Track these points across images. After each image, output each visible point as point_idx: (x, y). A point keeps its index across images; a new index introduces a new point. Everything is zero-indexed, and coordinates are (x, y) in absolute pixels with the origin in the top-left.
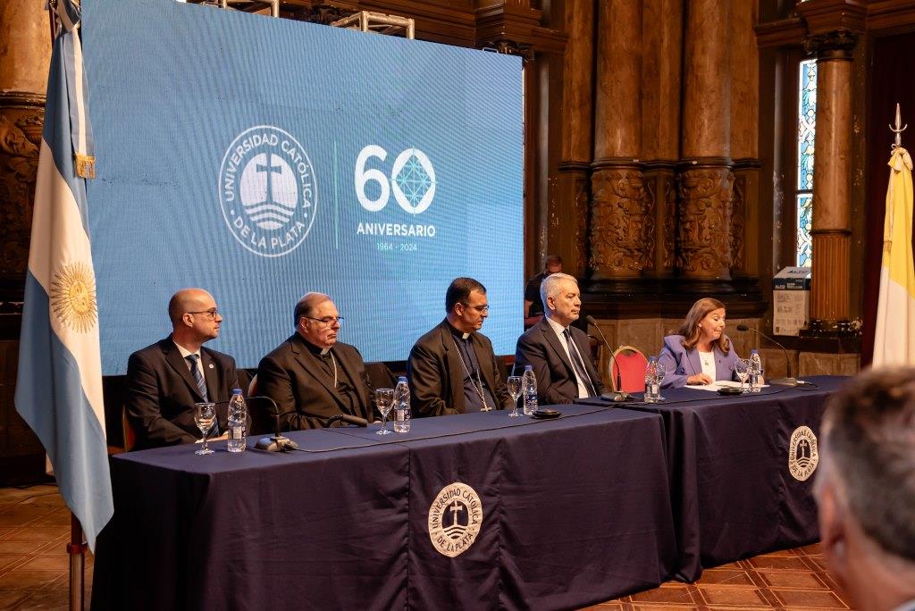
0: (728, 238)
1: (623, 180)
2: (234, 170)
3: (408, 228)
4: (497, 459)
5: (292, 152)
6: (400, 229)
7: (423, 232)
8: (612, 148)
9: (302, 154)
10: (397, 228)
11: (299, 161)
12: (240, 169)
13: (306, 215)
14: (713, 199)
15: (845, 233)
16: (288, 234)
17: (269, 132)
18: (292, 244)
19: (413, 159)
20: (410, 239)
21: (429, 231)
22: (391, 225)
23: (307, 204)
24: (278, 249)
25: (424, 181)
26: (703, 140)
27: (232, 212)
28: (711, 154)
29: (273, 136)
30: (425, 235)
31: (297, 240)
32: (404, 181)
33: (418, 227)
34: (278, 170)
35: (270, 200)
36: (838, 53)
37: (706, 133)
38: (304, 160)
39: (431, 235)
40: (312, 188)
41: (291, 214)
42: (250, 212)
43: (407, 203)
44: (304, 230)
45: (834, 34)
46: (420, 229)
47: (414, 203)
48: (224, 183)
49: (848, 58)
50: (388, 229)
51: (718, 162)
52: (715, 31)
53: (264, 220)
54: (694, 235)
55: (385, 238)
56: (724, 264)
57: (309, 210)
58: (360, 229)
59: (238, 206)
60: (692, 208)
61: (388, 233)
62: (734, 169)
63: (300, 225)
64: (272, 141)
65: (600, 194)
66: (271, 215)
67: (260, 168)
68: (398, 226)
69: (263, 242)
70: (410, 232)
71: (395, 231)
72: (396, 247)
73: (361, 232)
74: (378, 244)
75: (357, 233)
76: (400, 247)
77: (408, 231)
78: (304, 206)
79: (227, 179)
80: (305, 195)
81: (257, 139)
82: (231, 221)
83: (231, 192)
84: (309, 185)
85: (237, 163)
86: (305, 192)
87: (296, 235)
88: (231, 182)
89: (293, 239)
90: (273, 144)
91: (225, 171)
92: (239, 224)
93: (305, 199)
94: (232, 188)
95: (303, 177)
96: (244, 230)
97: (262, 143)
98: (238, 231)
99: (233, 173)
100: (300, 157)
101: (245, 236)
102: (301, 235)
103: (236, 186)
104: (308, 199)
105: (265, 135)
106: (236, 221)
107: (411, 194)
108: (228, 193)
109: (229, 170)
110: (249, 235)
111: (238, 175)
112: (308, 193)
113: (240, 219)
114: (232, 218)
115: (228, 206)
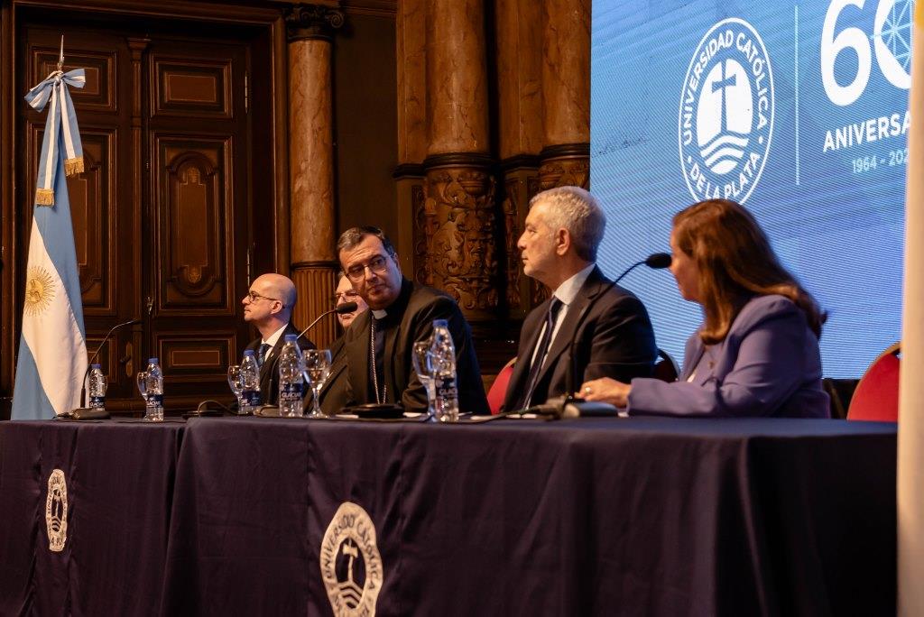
2: (691, 100)
3: (901, 121)
5: (746, 49)
6: (887, 124)
9: (759, 46)
10: (883, 124)
11: (755, 57)
12: (697, 94)
13: (761, 139)
16: (742, 176)
17: (723, 30)
18: (747, 187)
20: (906, 140)
22: (873, 122)
23: (763, 122)
27: (690, 159)
29: (729, 32)
31: (751, 180)
32: (894, 30)
35: (724, 131)
38: (761, 55)
40: (768, 95)
41: (744, 143)
42: (704, 153)
43: (901, 70)
44: (759, 163)
48: (684, 120)
50: (869, 131)
53: (717, 161)
55: (865, 150)
57: (766, 129)
58: (829, 144)
59: (694, 149)
61: (870, 139)
63: (754, 157)
64: (727, 41)
66: (724, 152)
67: (716, 86)
68: (884, 119)
69: (717, 195)
70: (906, 126)
71: (881, 130)
72: (883, 161)
73: (829, 148)
74: (854, 162)
75: (825, 150)
76: (888, 159)
77: (902, 125)
78: (759, 127)
79: (686, 116)
80: (760, 109)
81: (713, 46)
82: (688, 172)
83: (689, 133)
84: (765, 90)
85: (695, 89)
86: (760, 102)
87: (751, 175)
88: (688, 116)
89: (746, 181)
90: (728, 45)
91: (685, 105)
92: (695, 173)
93: (760, 115)
94: (690, 125)
95: (758, 81)
96: (700, 183)
97: (717, 48)
98: (694, 183)
99: (689, 105)
100: (755, 52)
101: (700, 190)
102: (755, 173)
103: (694, 121)
104: (763, 113)
105: (721, 35)
106: (693, 170)
107: (906, 51)
108: (686, 134)
109: (688, 101)
110: (704, 189)
111: (695, 105)
112: (763, 103)
113: (696, 166)
114: (689, 169)
115: (686, 151)
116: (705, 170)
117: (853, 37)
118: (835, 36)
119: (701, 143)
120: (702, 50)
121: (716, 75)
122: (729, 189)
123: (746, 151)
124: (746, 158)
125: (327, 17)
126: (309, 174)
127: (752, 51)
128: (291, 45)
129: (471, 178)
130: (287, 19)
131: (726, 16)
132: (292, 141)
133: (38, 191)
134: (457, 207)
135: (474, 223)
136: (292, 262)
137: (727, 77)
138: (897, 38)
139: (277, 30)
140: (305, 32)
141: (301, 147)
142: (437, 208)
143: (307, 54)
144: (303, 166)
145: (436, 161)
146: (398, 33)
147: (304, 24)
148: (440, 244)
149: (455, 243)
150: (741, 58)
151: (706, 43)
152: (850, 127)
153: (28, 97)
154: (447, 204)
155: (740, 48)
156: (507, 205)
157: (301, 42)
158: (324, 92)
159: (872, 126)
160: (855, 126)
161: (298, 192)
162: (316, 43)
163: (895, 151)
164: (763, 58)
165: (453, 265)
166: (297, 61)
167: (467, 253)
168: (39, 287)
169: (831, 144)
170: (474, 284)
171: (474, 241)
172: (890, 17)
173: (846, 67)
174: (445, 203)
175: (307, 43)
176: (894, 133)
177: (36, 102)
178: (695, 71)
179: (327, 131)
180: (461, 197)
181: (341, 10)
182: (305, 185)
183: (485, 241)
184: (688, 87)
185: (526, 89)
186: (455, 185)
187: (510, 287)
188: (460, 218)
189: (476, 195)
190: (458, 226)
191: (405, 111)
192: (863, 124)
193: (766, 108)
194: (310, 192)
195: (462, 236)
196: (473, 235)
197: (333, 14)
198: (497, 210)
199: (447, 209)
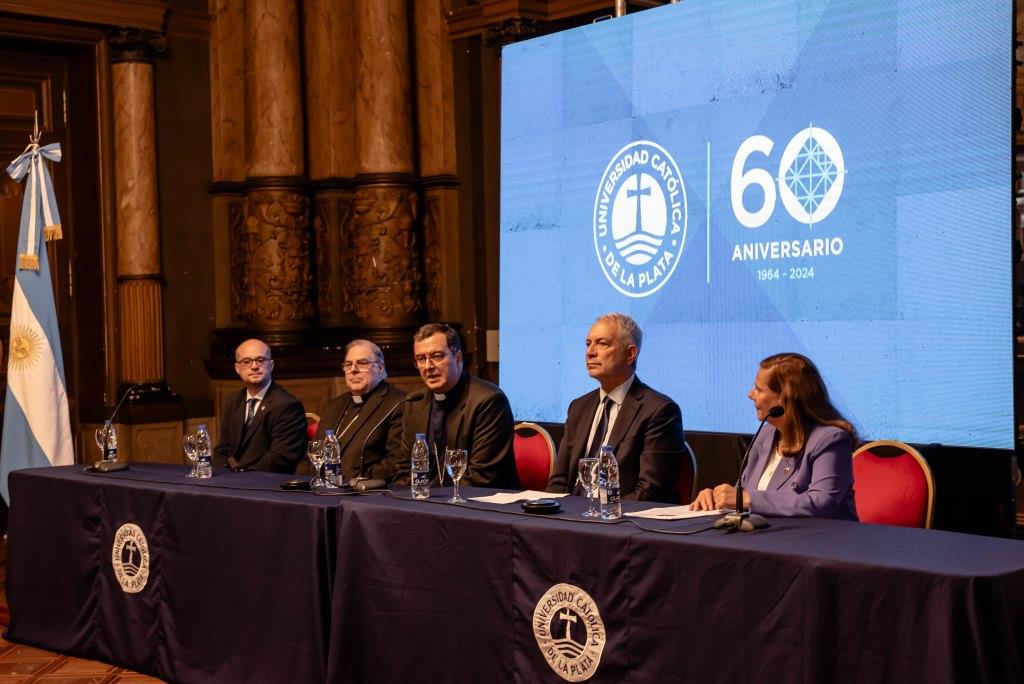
2: (607, 200)
3: (801, 247)
5: (661, 168)
6: (789, 248)
7: (824, 250)
9: (673, 169)
10: (785, 248)
11: (670, 176)
12: (613, 197)
13: (674, 243)
16: (655, 268)
17: (639, 148)
18: (660, 279)
19: (811, 143)
20: (804, 262)
21: (835, 246)
22: (777, 244)
23: (676, 229)
24: (646, 287)
25: (825, 175)
27: (605, 248)
29: (644, 152)
30: (827, 253)
31: (665, 274)
32: (796, 178)
33: (816, 241)
34: (648, 192)
35: (639, 230)
38: (675, 176)
39: (837, 253)
40: (681, 208)
41: (659, 243)
43: (802, 209)
44: (672, 261)
46: (819, 245)
47: (810, 208)
48: (599, 216)
50: (773, 250)
53: (632, 254)
55: (769, 264)
57: (678, 236)
58: (737, 254)
59: (609, 241)
61: (773, 256)
63: (668, 255)
64: (642, 159)
66: (639, 247)
67: (631, 193)
68: (787, 243)
69: (631, 281)
70: (805, 251)
71: (783, 251)
72: (785, 274)
73: (737, 258)
74: (759, 272)
75: (733, 259)
76: (790, 273)
77: (801, 250)
78: (673, 232)
79: (601, 212)
80: (674, 218)
81: (629, 160)
82: (603, 258)
83: (604, 226)
84: (679, 204)
85: (610, 192)
86: (674, 214)
87: (664, 268)
88: (604, 214)
89: (661, 274)
90: (644, 162)
91: (599, 203)
92: (610, 261)
93: (674, 223)
94: (605, 221)
95: (672, 196)
96: (614, 268)
97: (632, 163)
98: (609, 269)
99: (606, 204)
100: (670, 172)
101: (615, 274)
102: (669, 268)
103: (609, 217)
104: (677, 222)
105: (636, 153)
106: (608, 258)
107: (806, 195)
108: (601, 227)
109: (603, 201)
110: (619, 273)
111: (610, 205)
112: (677, 215)
113: (611, 255)
114: (604, 256)
115: (601, 241)
116: (621, 260)
117: (759, 176)
118: (744, 173)
119: (616, 235)
120: (618, 161)
121: (631, 183)
122: (643, 277)
123: (661, 250)
124: (660, 254)
125: (151, 41)
126: (136, 192)
127: (666, 171)
128: (115, 66)
129: (291, 201)
130: (111, 40)
131: (641, 138)
132: (117, 161)
133: (21, 256)
134: (280, 226)
135: (294, 242)
136: (119, 274)
137: (642, 188)
138: (798, 184)
139: (101, 49)
140: (129, 54)
141: (128, 165)
142: (259, 226)
143: (132, 74)
144: (130, 184)
145: (258, 183)
146: (212, 57)
147: (129, 47)
148: (263, 260)
149: (276, 260)
150: (656, 175)
151: (622, 157)
152: (757, 245)
153: (9, 169)
154: (268, 223)
155: (654, 166)
156: (317, 222)
157: (126, 64)
158: (149, 114)
159: (775, 247)
160: (761, 245)
161: (126, 208)
162: (140, 65)
163: (796, 268)
164: (677, 178)
165: (275, 280)
166: (122, 81)
167: (288, 269)
168: (25, 344)
169: (739, 255)
170: (295, 297)
171: (294, 257)
172: (793, 166)
173: (754, 198)
174: (265, 221)
175: (132, 66)
176: (795, 255)
177: (15, 173)
178: (610, 177)
179: (152, 151)
180: (283, 218)
181: (164, 34)
182: (133, 203)
183: (303, 258)
184: (603, 189)
185: (335, 117)
186: (275, 207)
187: (320, 298)
188: (281, 236)
189: (296, 215)
190: (280, 243)
191: (219, 132)
192: (768, 244)
193: (680, 218)
194: (138, 208)
195: (284, 254)
196: (293, 253)
197: (157, 38)
198: (311, 229)
199: (269, 228)
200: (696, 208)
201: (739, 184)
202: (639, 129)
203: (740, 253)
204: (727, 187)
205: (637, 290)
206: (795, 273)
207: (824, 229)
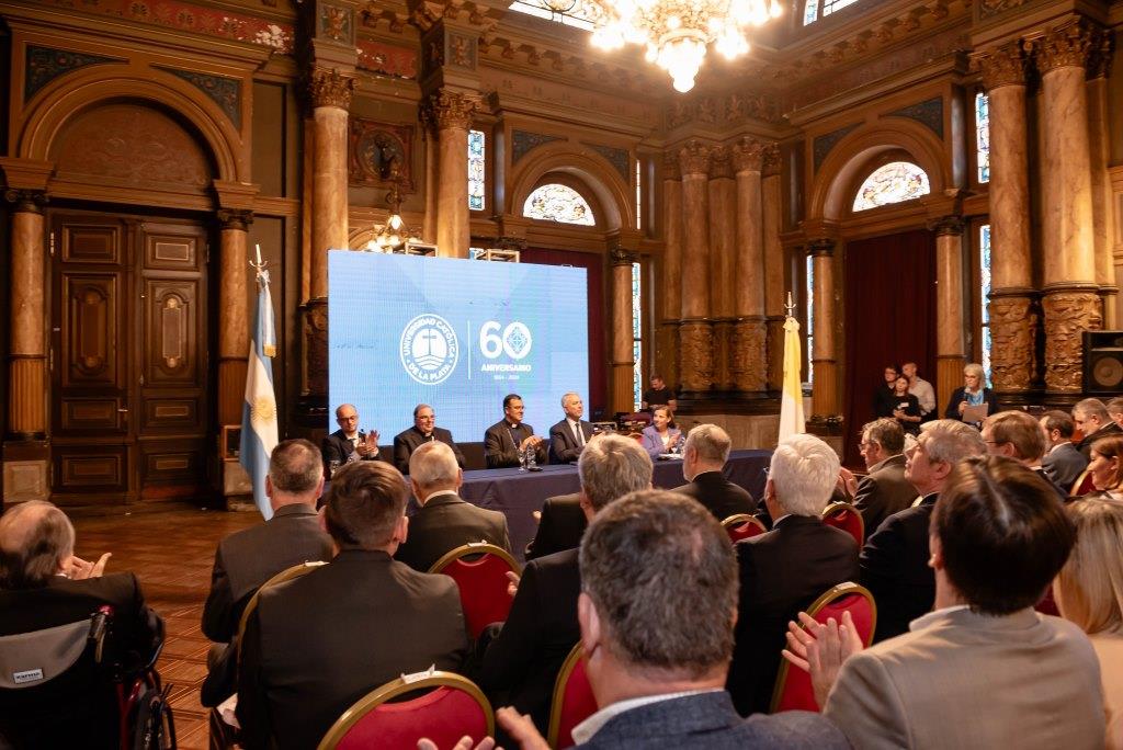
0: (764, 365)
1: (698, 330)
2: (409, 339)
4: (490, 491)
5: (443, 328)
6: (507, 368)
7: (523, 369)
8: (690, 311)
9: (449, 328)
11: (447, 332)
12: (413, 338)
13: (451, 361)
14: (752, 341)
15: (831, 362)
16: (440, 372)
17: (429, 317)
18: (443, 377)
19: (517, 328)
21: (526, 368)
22: (503, 365)
23: (452, 355)
24: (434, 380)
25: (523, 340)
26: (746, 306)
27: (408, 361)
28: (750, 314)
29: (432, 319)
31: (446, 374)
32: (511, 340)
33: (519, 366)
34: (435, 337)
35: (430, 354)
36: (824, 252)
37: (748, 301)
38: (450, 332)
39: (528, 370)
40: (455, 346)
41: (442, 361)
42: (417, 360)
43: (513, 352)
44: (450, 370)
45: (819, 241)
46: (521, 367)
47: (517, 353)
48: (404, 346)
49: (830, 255)
50: (501, 368)
51: (756, 319)
52: (751, 241)
53: (426, 364)
54: (741, 364)
55: (499, 373)
56: (761, 381)
57: (453, 358)
58: (484, 366)
59: (411, 358)
60: (740, 347)
62: (767, 323)
63: (447, 367)
64: (431, 322)
65: (684, 339)
66: (431, 362)
67: (424, 337)
68: (507, 365)
69: (426, 376)
72: (506, 377)
73: (484, 370)
75: (482, 370)
76: (508, 377)
78: (449, 357)
79: (405, 344)
80: (450, 351)
81: (422, 321)
84: (453, 345)
85: (412, 335)
86: (451, 349)
87: (445, 372)
88: (407, 345)
89: (443, 375)
91: (404, 339)
92: (412, 367)
93: (450, 353)
94: (408, 348)
95: (449, 341)
96: (414, 371)
97: (426, 323)
98: (411, 371)
99: (408, 341)
101: (415, 374)
102: (447, 372)
103: (411, 347)
104: (452, 352)
105: (428, 319)
106: (411, 365)
108: (406, 351)
109: (407, 338)
110: (418, 373)
111: (411, 341)
114: (408, 365)
115: (406, 358)
116: (420, 369)
120: (416, 321)
121: (425, 332)
122: (433, 376)
123: (443, 364)
124: (442, 366)
127: (446, 329)
137: (431, 335)
138: (512, 343)
164: (452, 333)
176: (511, 370)
184: (407, 333)
193: (454, 351)
200: (463, 348)
201: (484, 340)
202: (429, 309)
203: (485, 368)
204: (478, 341)
205: (429, 381)
206: (511, 377)
207: (522, 362)
